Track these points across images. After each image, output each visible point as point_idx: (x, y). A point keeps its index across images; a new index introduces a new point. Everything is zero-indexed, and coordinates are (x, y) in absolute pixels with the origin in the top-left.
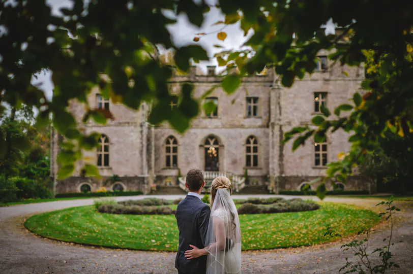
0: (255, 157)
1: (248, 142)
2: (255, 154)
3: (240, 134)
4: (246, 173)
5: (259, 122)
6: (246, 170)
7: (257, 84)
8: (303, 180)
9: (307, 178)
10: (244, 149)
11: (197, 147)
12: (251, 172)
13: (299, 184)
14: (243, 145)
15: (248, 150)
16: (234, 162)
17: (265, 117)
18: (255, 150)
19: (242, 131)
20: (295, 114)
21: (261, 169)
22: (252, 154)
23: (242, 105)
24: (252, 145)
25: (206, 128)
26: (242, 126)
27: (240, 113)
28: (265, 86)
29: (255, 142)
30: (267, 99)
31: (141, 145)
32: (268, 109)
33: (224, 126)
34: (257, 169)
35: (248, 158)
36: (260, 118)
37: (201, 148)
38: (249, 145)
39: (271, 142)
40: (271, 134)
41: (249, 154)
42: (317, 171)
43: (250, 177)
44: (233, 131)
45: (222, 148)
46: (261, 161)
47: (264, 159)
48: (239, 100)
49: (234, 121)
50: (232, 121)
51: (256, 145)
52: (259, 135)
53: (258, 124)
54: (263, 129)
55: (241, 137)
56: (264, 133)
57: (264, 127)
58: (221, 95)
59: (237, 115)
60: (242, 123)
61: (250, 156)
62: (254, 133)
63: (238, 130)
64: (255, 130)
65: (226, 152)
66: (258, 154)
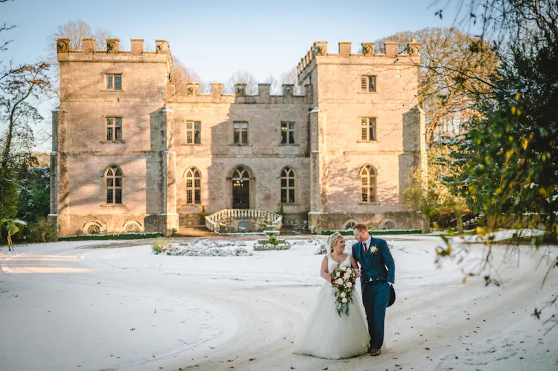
0: (292, 192)
1: (283, 174)
2: (292, 188)
3: (275, 164)
4: (282, 209)
5: (296, 150)
6: (282, 206)
7: (293, 106)
8: (348, 218)
9: (353, 215)
10: (279, 182)
11: (224, 180)
12: (287, 209)
13: (343, 223)
14: (278, 178)
15: (283, 183)
16: (267, 198)
17: (304, 145)
18: (292, 183)
19: (277, 160)
20: (339, 142)
21: (298, 205)
22: (288, 188)
23: (276, 130)
24: (288, 178)
25: (234, 156)
26: (277, 155)
27: (274, 140)
28: (303, 109)
29: (292, 174)
30: (306, 124)
31: (160, 178)
32: (306, 136)
33: (255, 155)
34: (294, 205)
35: (283, 192)
36: (298, 145)
37: (229, 181)
38: (284, 178)
39: (312, 173)
40: (312, 164)
41: (284, 188)
42: (365, 207)
43: (286, 214)
44: (265, 161)
45: (253, 181)
46: (298, 196)
47: (303, 194)
48: (273, 124)
49: (267, 149)
50: (264, 149)
51: (292, 178)
52: (297, 166)
53: (295, 153)
54: (301, 159)
55: (276, 168)
56: (303, 163)
57: (302, 156)
58: (252, 118)
59: (270, 142)
60: (276, 152)
61: (286, 190)
62: (290, 164)
63: (272, 159)
64: (292, 160)
65: (258, 185)
66: (295, 188)
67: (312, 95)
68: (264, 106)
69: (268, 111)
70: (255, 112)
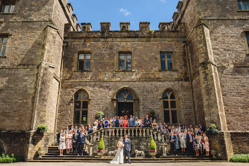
0: (174, 113)
1: (165, 96)
2: (174, 109)
3: (157, 87)
5: (175, 75)
7: (170, 39)
10: (161, 103)
11: (109, 101)
14: (160, 99)
15: (166, 105)
18: (173, 104)
19: (158, 84)
22: (170, 109)
23: (156, 59)
24: (169, 100)
26: (158, 80)
27: (155, 67)
28: (178, 41)
29: (173, 97)
35: (166, 113)
36: (177, 71)
37: (114, 102)
38: (166, 100)
41: (166, 109)
44: (147, 85)
45: (136, 101)
47: (186, 114)
48: (153, 54)
49: (149, 74)
50: (147, 74)
51: (173, 100)
52: (177, 89)
53: (174, 77)
54: (181, 82)
55: (158, 90)
56: (182, 86)
57: (182, 80)
58: (135, 49)
59: (152, 68)
60: (157, 76)
61: (168, 111)
62: (170, 87)
63: (154, 83)
64: (172, 83)
65: (141, 107)
66: (177, 109)
67: (185, 30)
68: (145, 39)
69: (148, 44)
70: (138, 44)
